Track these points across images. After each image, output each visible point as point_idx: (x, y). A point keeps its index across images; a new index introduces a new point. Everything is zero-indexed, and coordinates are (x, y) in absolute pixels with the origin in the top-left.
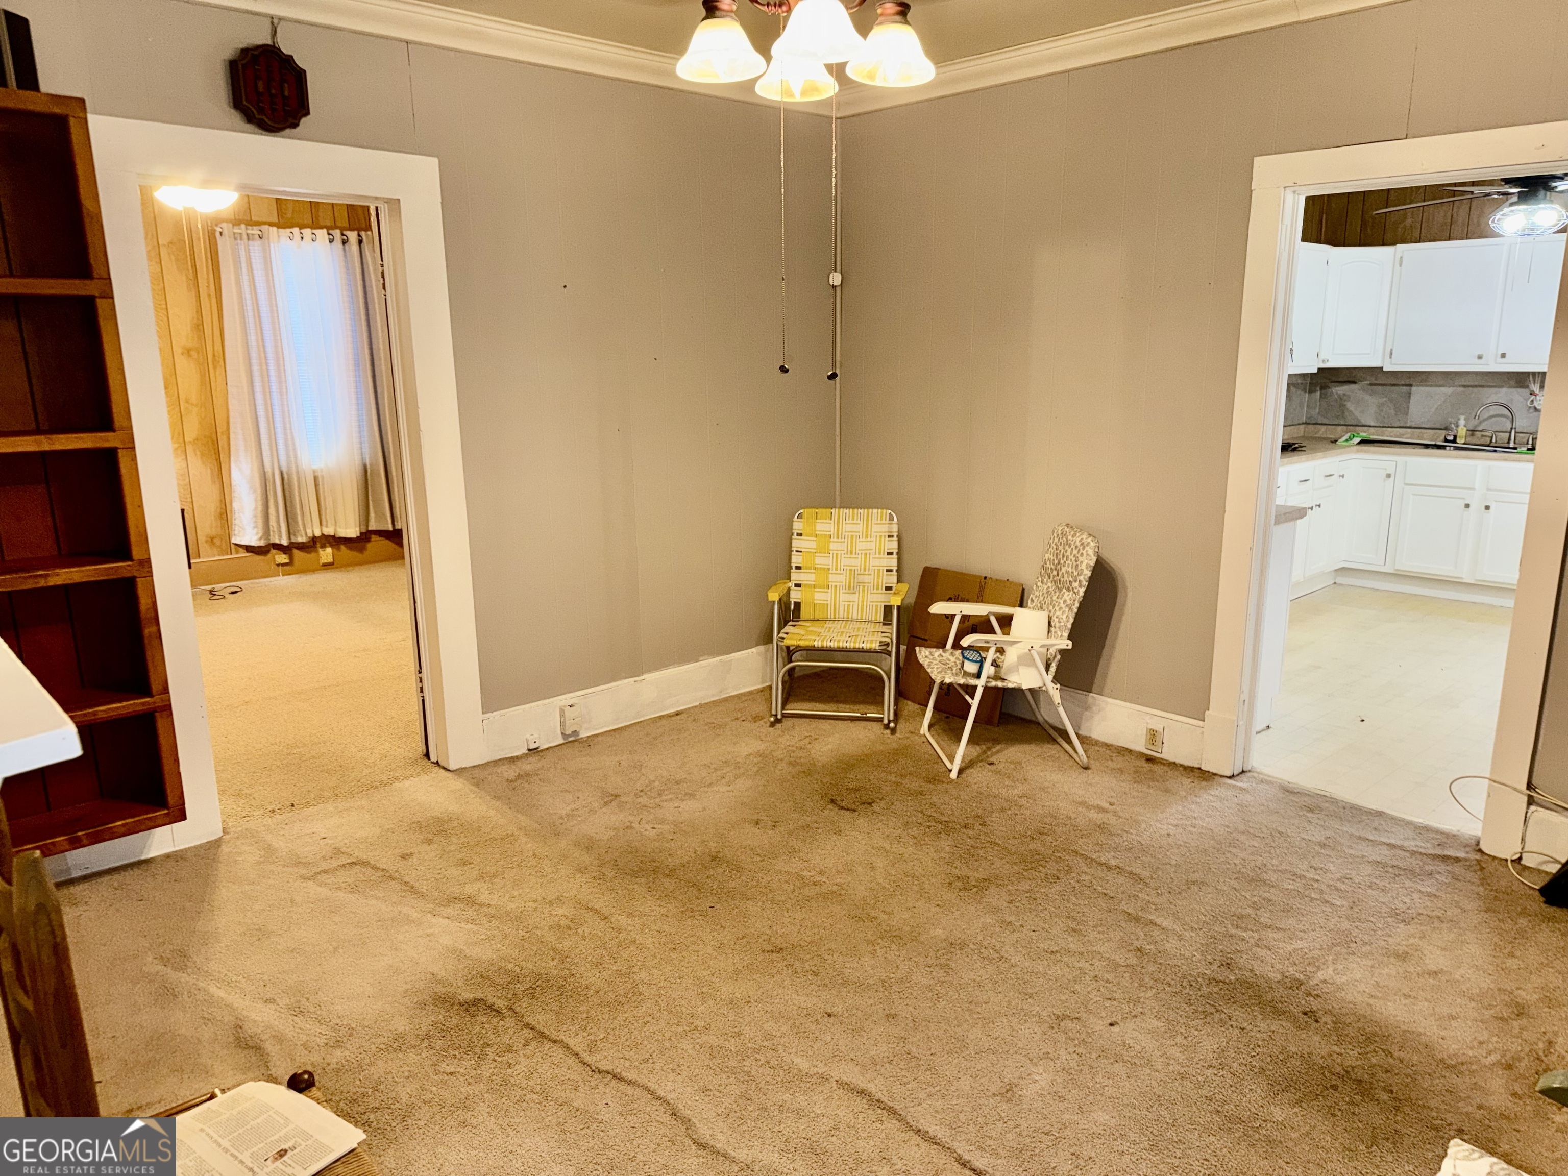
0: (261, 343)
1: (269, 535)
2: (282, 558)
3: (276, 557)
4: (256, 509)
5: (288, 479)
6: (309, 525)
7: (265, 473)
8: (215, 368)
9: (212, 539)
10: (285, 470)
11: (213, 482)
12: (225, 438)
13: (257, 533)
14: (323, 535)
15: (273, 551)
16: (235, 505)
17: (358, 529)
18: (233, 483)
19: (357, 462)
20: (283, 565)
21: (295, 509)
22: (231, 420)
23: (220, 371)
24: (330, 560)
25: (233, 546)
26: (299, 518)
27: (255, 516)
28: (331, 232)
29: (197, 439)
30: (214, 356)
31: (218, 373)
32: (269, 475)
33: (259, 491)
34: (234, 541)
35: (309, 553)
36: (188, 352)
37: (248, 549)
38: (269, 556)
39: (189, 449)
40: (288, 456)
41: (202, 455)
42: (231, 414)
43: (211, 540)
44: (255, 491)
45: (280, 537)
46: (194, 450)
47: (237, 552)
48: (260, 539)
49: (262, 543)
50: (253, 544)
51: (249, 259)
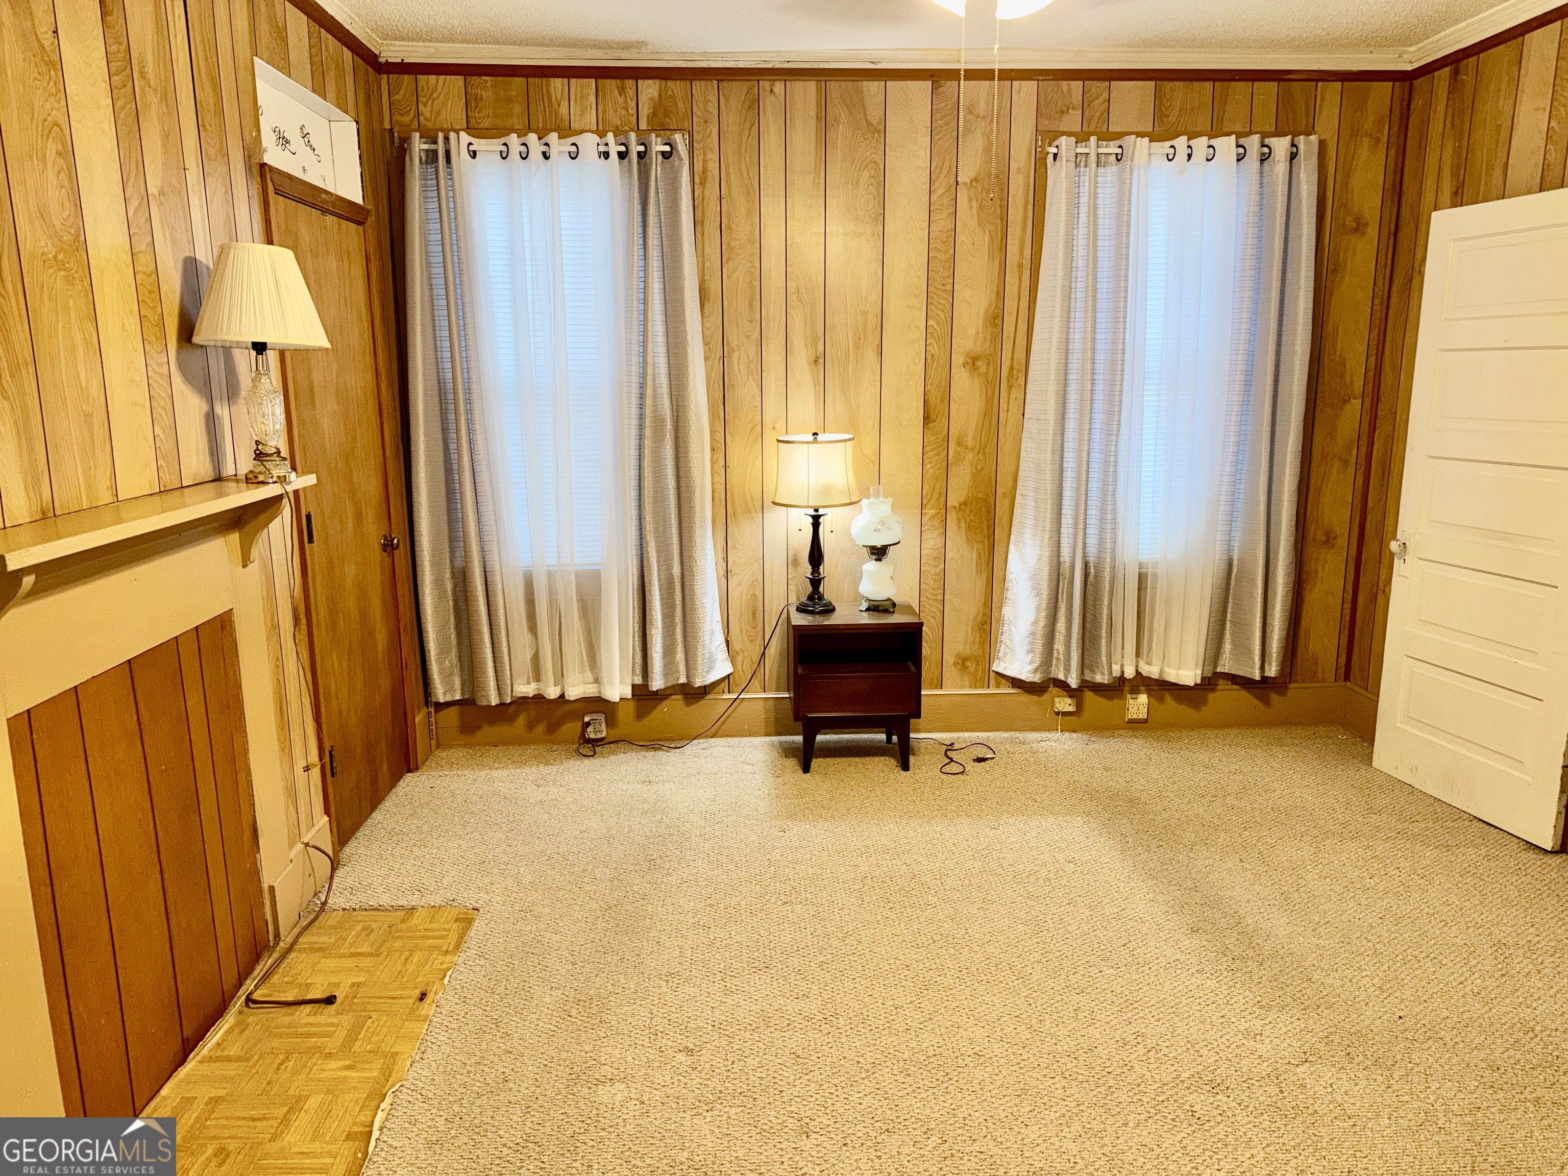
0: (1089, 345)
1: (1051, 666)
2: (1065, 704)
3: (1057, 700)
4: (1036, 622)
5: (1096, 577)
6: (1116, 657)
7: (1059, 563)
8: (1010, 387)
9: (964, 660)
10: (1092, 560)
11: (979, 572)
12: (1007, 502)
13: (1031, 662)
14: (1138, 674)
15: (1053, 690)
16: (1007, 611)
17: (1199, 672)
18: (1009, 576)
19: (1218, 556)
20: (1065, 714)
21: (1100, 627)
22: (1021, 474)
23: (1016, 394)
24: (1143, 715)
25: (992, 675)
26: (1103, 643)
27: (1033, 634)
28: (1242, 141)
29: (965, 504)
30: (1012, 368)
31: (1013, 396)
32: (1066, 566)
33: (1045, 594)
34: (995, 668)
35: (1110, 698)
36: (972, 362)
37: (1016, 683)
38: (1046, 696)
39: (952, 518)
40: (1102, 540)
41: (969, 528)
42: (1023, 465)
43: (962, 662)
44: (1038, 594)
45: (1067, 670)
46: (959, 520)
47: (998, 686)
48: (1035, 671)
49: (1037, 678)
50: (1023, 677)
51: (1094, 196)
